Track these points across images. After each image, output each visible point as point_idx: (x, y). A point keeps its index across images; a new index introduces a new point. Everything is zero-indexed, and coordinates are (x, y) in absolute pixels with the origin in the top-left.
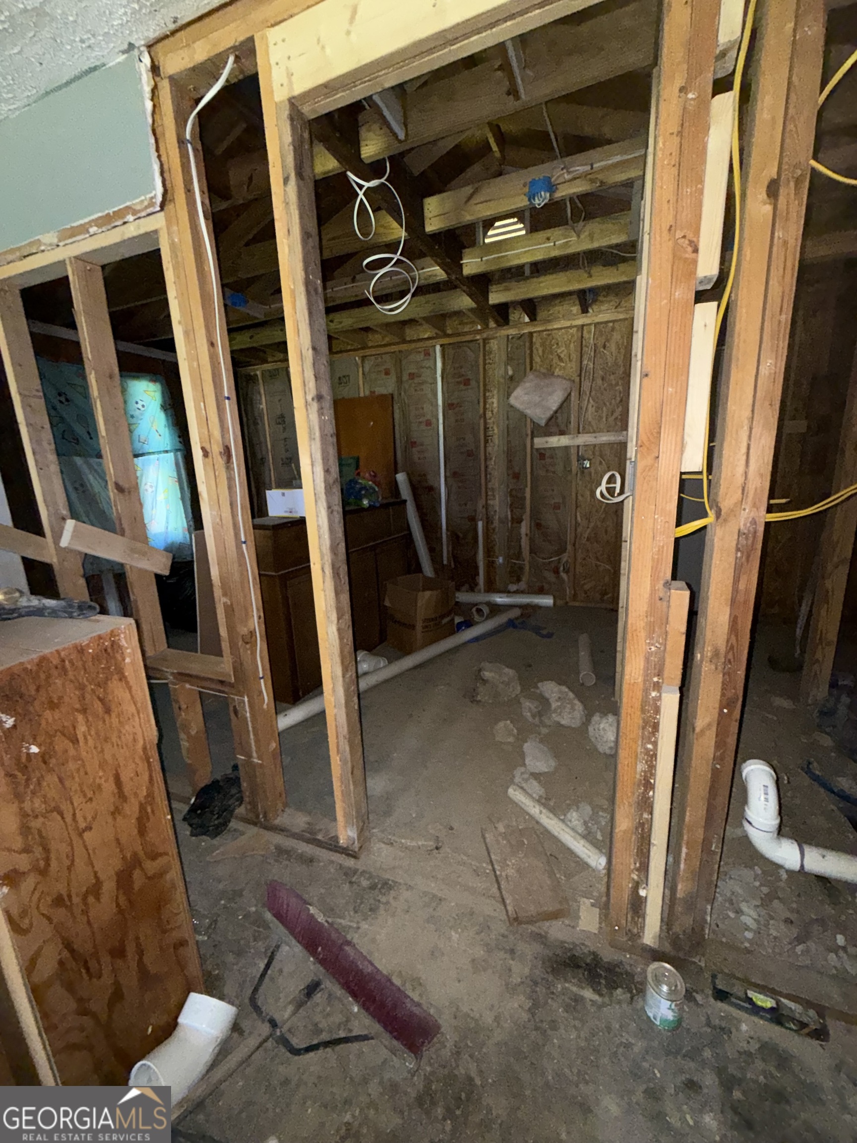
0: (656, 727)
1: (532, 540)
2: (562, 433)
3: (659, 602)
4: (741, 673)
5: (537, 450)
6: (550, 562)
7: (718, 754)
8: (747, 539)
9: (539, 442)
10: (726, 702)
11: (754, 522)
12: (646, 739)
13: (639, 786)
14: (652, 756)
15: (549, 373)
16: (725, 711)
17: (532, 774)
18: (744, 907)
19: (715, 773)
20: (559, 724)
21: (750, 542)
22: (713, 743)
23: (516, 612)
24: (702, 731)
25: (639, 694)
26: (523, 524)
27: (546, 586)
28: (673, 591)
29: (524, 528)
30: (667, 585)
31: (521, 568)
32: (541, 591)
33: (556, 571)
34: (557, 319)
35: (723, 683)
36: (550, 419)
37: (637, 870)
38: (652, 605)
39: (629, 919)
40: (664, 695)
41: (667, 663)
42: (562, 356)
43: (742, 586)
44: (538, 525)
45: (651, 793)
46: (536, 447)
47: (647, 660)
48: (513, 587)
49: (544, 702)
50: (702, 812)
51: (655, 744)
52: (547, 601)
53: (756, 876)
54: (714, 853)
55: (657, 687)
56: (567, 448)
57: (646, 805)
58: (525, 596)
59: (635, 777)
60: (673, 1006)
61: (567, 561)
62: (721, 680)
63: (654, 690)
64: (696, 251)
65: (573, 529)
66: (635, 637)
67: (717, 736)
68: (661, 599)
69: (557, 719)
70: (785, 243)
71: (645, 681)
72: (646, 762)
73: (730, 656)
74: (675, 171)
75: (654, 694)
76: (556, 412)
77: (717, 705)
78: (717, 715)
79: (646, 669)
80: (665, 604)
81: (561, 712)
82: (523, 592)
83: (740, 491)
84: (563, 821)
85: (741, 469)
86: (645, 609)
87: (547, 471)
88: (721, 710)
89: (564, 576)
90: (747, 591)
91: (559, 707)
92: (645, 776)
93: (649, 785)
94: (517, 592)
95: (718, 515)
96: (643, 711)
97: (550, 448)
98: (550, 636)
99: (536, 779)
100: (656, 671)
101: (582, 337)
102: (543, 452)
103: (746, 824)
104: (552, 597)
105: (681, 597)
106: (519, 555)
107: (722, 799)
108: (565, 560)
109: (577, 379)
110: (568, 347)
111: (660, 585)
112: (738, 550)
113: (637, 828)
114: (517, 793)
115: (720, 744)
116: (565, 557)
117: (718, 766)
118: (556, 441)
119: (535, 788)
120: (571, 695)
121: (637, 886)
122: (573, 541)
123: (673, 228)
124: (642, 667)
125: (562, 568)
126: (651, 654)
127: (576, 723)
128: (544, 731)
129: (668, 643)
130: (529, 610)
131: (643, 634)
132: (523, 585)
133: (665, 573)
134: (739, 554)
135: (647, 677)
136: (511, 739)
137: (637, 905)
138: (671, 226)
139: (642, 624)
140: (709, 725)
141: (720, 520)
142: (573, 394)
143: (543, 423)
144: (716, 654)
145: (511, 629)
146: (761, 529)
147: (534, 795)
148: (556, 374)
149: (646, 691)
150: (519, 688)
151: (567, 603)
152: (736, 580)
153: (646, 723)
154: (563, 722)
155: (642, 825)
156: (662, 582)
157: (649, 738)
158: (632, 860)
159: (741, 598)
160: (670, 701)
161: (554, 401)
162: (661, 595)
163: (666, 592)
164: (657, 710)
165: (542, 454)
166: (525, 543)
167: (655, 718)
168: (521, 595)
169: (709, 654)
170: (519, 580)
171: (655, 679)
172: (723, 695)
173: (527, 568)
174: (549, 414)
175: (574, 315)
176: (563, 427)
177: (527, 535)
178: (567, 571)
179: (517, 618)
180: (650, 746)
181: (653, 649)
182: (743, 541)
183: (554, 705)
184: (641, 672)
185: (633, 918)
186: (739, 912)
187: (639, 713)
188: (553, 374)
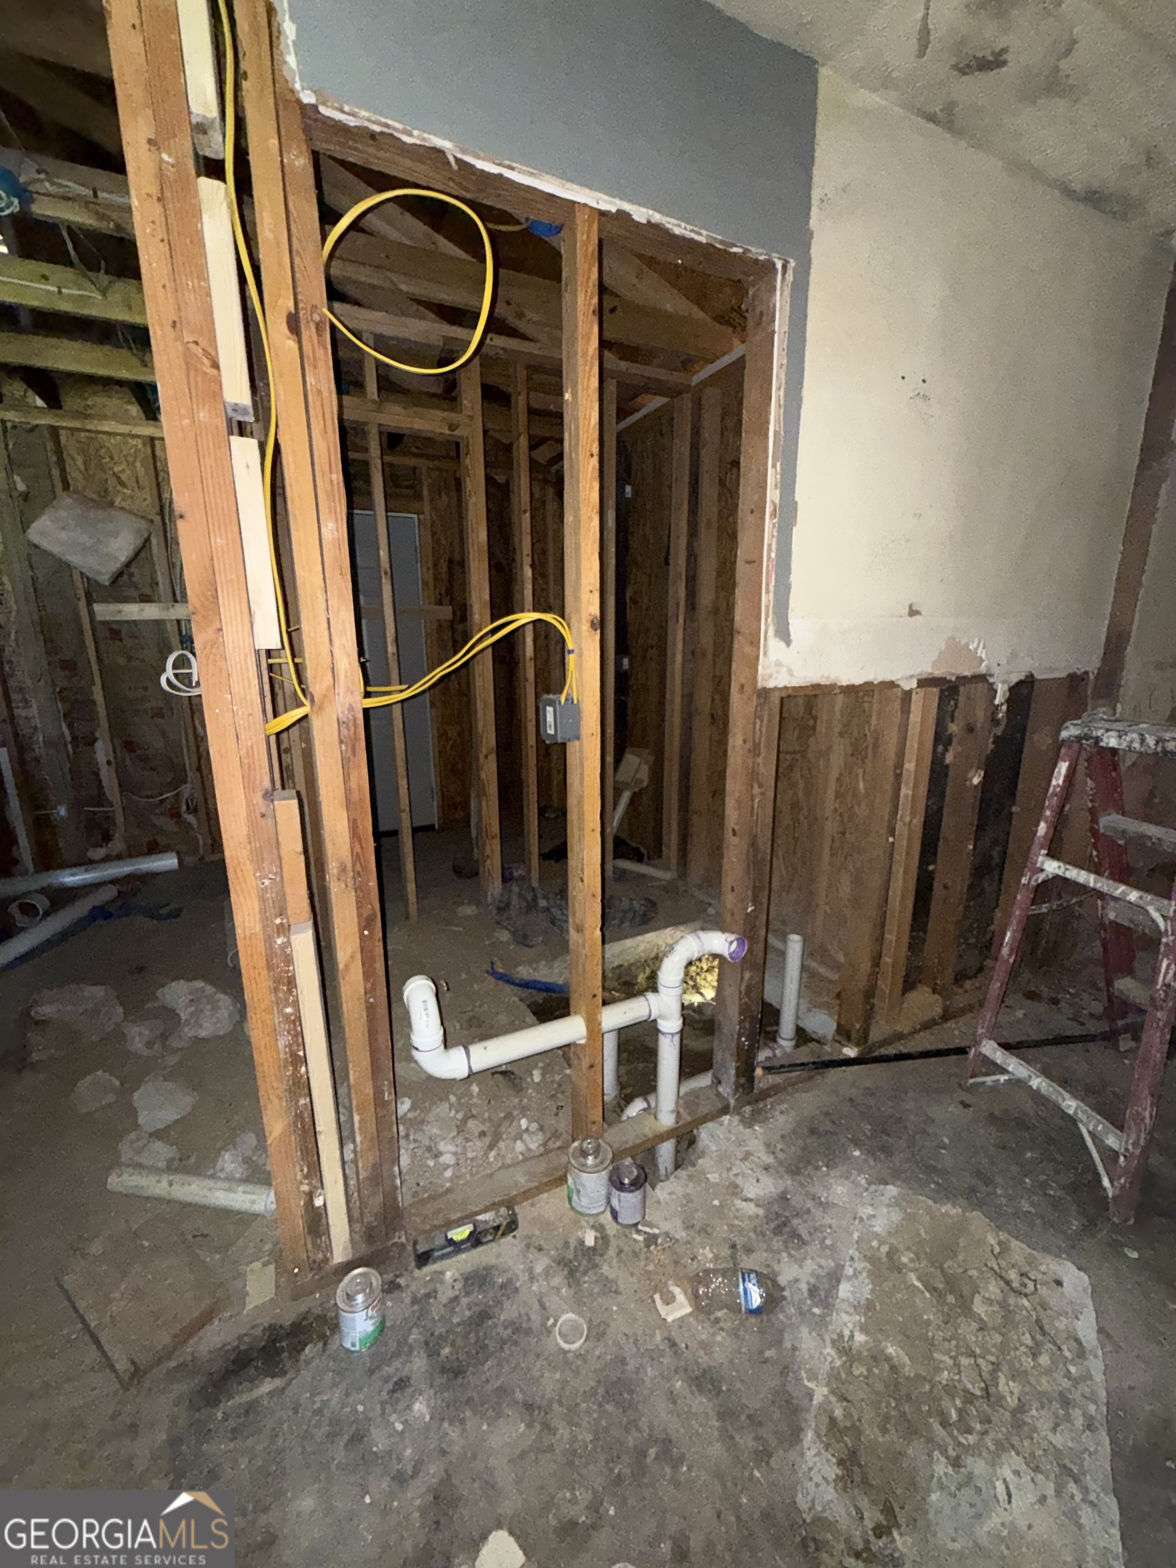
0: (291, 982)
1: (121, 770)
2: (146, 599)
3: (261, 820)
4: (373, 884)
5: (103, 623)
6: (162, 801)
7: (369, 985)
8: (348, 729)
9: (104, 611)
10: (365, 923)
11: (351, 709)
12: (280, 1004)
13: (285, 1067)
14: (294, 1022)
15: (103, 501)
16: (366, 933)
17: (151, 1135)
18: (442, 1146)
19: (371, 1009)
20: (198, 1041)
21: (352, 732)
22: (361, 977)
23: (110, 892)
24: (347, 967)
25: (261, 947)
26: (99, 745)
27: (162, 840)
28: (276, 803)
29: (102, 752)
30: (269, 796)
31: (109, 818)
32: (154, 849)
33: (176, 815)
34: (103, 417)
35: (358, 902)
36: (119, 575)
37: (306, 1177)
38: (252, 825)
39: (309, 1246)
40: (293, 938)
41: (289, 898)
42: (123, 477)
43: (353, 784)
44: (129, 746)
45: (303, 1069)
46: (98, 618)
47: (262, 899)
48: (101, 852)
49: (169, 1015)
50: (366, 1062)
51: (296, 1004)
52: (168, 862)
53: (451, 1106)
54: (389, 1102)
55: (284, 930)
56: (159, 624)
57: (302, 1086)
58: (121, 863)
59: (279, 1059)
60: (370, 1313)
61: (192, 795)
62: (354, 898)
63: (279, 936)
64: (216, 366)
65: (193, 748)
66: (240, 874)
67: (363, 965)
68: (263, 816)
69: (191, 1034)
70: (319, 392)
71: (265, 927)
72: (289, 1032)
73: (358, 868)
74: (164, 248)
75: (279, 941)
76: (128, 564)
77: (356, 929)
78: (358, 940)
79: (263, 911)
80: (270, 821)
81: (196, 1022)
82: (119, 857)
83: (330, 674)
84: (213, 1177)
85: (325, 648)
86: (245, 832)
87: (130, 659)
88: (361, 934)
89: (191, 819)
90: (360, 788)
91: (192, 1015)
92: (291, 1051)
93: (298, 1060)
94: (107, 859)
95: (312, 701)
96: (270, 967)
97: (128, 622)
98: (176, 914)
99: (159, 1138)
100: (277, 910)
101: (154, 456)
102: (115, 627)
103: (414, 1053)
104: (174, 854)
105: (287, 810)
106: (100, 798)
107: (383, 1038)
108: (186, 795)
109: (158, 519)
110: (131, 465)
111: (258, 799)
112: (341, 742)
113: (295, 1123)
114: (125, 1177)
115: (368, 974)
116: (186, 790)
117: (372, 1000)
118: (133, 611)
119: (162, 1151)
120: (210, 989)
121: (310, 1196)
122: (195, 766)
123: (178, 325)
124: (257, 910)
125: (184, 808)
126: (265, 890)
127: (224, 1027)
128: (172, 1060)
129: (285, 870)
130: (132, 885)
131: (249, 867)
132: (117, 845)
133: (261, 782)
134: (343, 747)
135: (266, 920)
136: (110, 1098)
137: (316, 1221)
138: (174, 322)
139: (246, 853)
140: (352, 957)
141: (315, 708)
142: (154, 541)
143: (105, 579)
144: (343, 869)
145: (100, 922)
146: (360, 716)
147: (160, 1165)
148: (117, 504)
149: (269, 941)
150: (120, 1010)
151: (202, 859)
152: (346, 780)
153: (277, 981)
154: (203, 1034)
155: (299, 1116)
156: (260, 794)
157: (287, 1000)
158: (298, 1168)
159: (355, 797)
160: (303, 945)
161: (121, 547)
162: (263, 810)
163: (268, 806)
164: (289, 960)
165: (115, 631)
166: (108, 776)
167: (288, 971)
168: (117, 863)
169: (335, 871)
170: (107, 838)
171: (278, 921)
172: (359, 915)
173: (120, 818)
174: (114, 567)
175: (133, 418)
176: (148, 592)
177: (109, 763)
178: (194, 811)
179: (114, 901)
180: (289, 1010)
181: (267, 882)
182: (345, 732)
183: (183, 1016)
184: (258, 917)
185: (314, 1243)
186: (437, 1155)
187: (266, 972)
188: (111, 504)
